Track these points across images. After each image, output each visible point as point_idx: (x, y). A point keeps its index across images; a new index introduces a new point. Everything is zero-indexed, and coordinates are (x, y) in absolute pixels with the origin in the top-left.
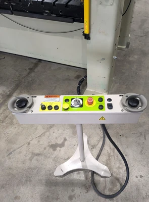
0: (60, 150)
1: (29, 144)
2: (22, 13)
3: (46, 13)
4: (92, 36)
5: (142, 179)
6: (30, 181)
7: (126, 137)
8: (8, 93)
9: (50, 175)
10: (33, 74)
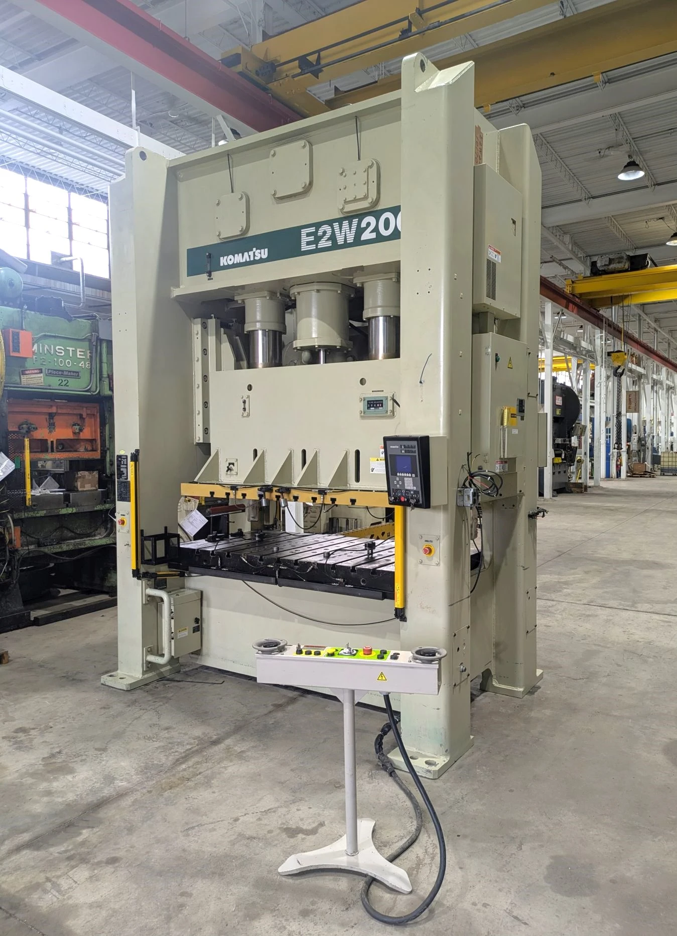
0: (303, 839)
1: (236, 820)
2: (296, 582)
3: (337, 582)
4: (409, 614)
5: (486, 910)
6: (221, 875)
7: (472, 840)
8: (215, 737)
9: (269, 872)
10: (279, 715)
